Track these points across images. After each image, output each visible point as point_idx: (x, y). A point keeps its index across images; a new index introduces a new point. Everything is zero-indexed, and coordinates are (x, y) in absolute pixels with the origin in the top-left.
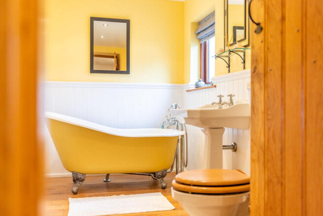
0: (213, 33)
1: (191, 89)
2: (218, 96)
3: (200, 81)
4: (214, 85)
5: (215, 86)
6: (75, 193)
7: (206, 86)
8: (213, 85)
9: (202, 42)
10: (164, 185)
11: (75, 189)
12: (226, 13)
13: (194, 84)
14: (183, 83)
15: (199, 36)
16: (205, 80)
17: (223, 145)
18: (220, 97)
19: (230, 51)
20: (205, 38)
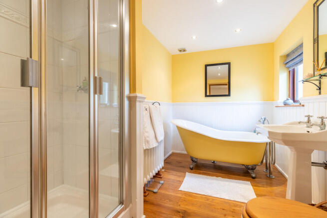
0: (301, 61)
1: (279, 105)
2: (306, 116)
3: (287, 100)
4: (302, 104)
5: (303, 106)
6: (192, 169)
7: (294, 104)
8: (300, 104)
9: (291, 69)
10: (254, 175)
11: (191, 166)
12: (316, 41)
13: (283, 101)
14: (273, 100)
15: (288, 65)
16: (294, 99)
17: (312, 161)
18: (309, 117)
19: (321, 76)
20: (293, 66)
